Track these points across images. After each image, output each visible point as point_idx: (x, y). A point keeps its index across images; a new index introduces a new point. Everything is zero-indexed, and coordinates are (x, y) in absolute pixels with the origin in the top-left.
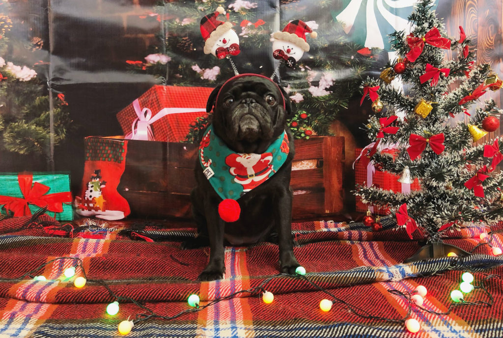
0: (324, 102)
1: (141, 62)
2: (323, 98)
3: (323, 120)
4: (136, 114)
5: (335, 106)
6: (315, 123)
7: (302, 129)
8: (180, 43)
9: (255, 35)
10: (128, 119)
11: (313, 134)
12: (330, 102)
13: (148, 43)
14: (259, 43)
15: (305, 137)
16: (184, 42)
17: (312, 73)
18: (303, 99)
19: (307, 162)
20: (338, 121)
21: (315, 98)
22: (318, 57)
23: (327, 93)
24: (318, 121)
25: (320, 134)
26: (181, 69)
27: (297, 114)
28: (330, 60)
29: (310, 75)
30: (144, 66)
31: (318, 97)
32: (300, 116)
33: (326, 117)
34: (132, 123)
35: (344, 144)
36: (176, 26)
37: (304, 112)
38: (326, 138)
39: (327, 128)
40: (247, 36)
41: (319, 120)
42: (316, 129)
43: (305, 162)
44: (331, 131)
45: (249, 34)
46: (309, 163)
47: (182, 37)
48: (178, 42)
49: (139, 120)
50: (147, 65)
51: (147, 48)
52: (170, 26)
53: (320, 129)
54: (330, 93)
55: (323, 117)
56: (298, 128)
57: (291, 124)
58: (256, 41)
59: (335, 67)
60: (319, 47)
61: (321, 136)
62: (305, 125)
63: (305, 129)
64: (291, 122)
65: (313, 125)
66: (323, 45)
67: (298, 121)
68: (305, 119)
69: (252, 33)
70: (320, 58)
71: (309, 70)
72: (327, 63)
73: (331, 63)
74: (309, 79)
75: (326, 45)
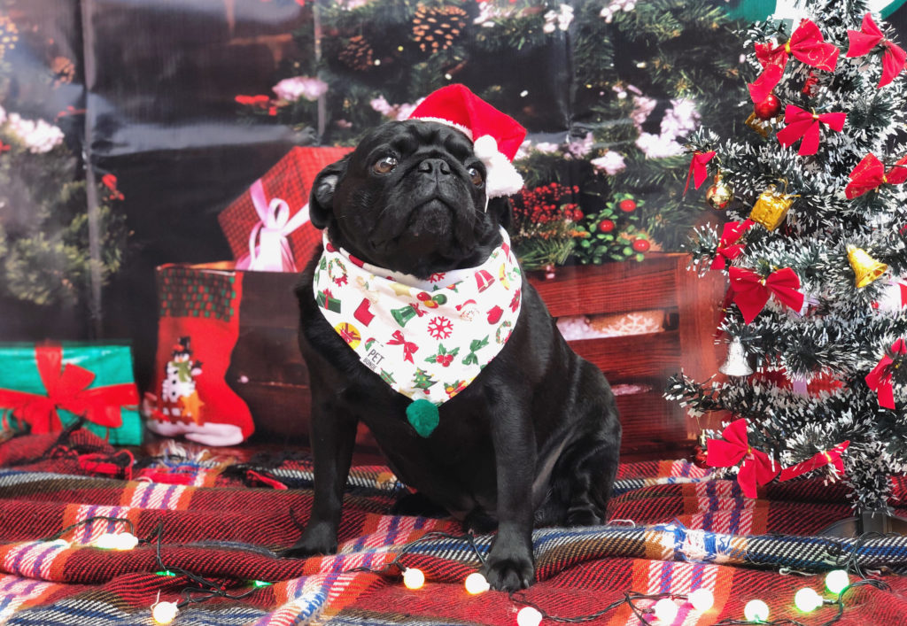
0: (676, 170)
1: (265, 98)
2: (673, 161)
3: (674, 215)
4: (257, 215)
6: (656, 222)
7: (624, 237)
8: (346, 49)
9: (510, 19)
10: (242, 226)
11: (651, 249)
13: (278, 56)
14: (518, 39)
15: (633, 255)
16: (353, 47)
17: (645, 103)
18: (624, 165)
19: (641, 317)
20: (712, 216)
21: (651, 161)
22: (657, 63)
23: (682, 149)
24: (663, 218)
25: (670, 247)
26: (349, 108)
27: (612, 200)
28: (687, 71)
29: (638, 107)
30: (272, 105)
31: (660, 158)
32: (618, 205)
33: (681, 208)
34: (250, 233)
36: (336, 14)
37: (629, 196)
38: (685, 259)
39: (686, 232)
40: (491, 24)
41: (667, 214)
42: (658, 235)
43: (635, 318)
45: (495, 17)
46: (645, 320)
47: (348, 37)
48: (341, 48)
49: (262, 226)
50: (279, 103)
51: (277, 66)
52: (324, 14)
53: (669, 237)
54: (688, 147)
55: (675, 205)
56: (615, 234)
57: (598, 226)
58: (513, 33)
59: (699, 84)
60: (660, 39)
61: (671, 252)
62: (631, 228)
63: (631, 236)
64: (598, 221)
65: (651, 228)
66: (669, 33)
67: (615, 217)
68: (632, 214)
69: (502, 16)
70: (661, 65)
71: (637, 94)
72: (681, 77)
73: (690, 76)
74: (636, 118)
75: (676, 33)
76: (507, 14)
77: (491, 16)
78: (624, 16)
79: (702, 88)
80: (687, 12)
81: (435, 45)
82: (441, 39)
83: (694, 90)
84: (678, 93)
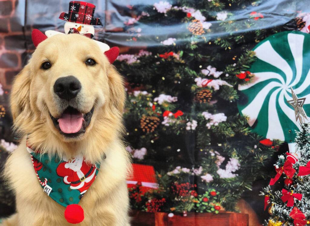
0: (231, 183)
2: (230, 180)
3: (230, 198)
5: (241, 187)
6: (223, 200)
7: (212, 204)
9: (175, 124)
11: (221, 210)
12: (236, 184)
14: (177, 131)
15: (215, 211)
17: (221, 158)
18: (213, 179)
20: (243, 200)
21: (222, 179)
22: (225, 145)
23: (233, 176)
24: (226, 199)
25: (228, 209)
27: (208, 191)
28: (236, 149)
29: (218, 160)
31: (225, 178)
32: (210, 193)
33: (232, 196)
35: (248, 220)
37: (214, 190)
38: (233, 214)
39: (234, 205)
40: (168, 125)
42: (224, 205)
44: (237, 208)
45: (170, 122)
53: (227, 206)
54: (236, 176)
55: (230, 195)
56: (209, 203)
57: (203, 200)
58: (175, 129)
59: (240, 154)
60: (227, 137)
61: (228, 211)
62: (214, 201)
63: (214, 204)
64: (203, 198)
65: (221, 202)
66: (230, 135)
67: (209, 197)
68: (215, 196)
69: (172, 122)
70: (227, 146)
71: (218, 155)
72: (234, 150)
73: (237, 150)
74: (217, 163)
75: (233, 135)
76: (174, 122)
77: (168, 122)
78: (214, 127)
79: (241, 155)
80: (236, 128)
81: (148, 130)
82: (150, 128)
83: (238, 156)
84: (232, 156)
